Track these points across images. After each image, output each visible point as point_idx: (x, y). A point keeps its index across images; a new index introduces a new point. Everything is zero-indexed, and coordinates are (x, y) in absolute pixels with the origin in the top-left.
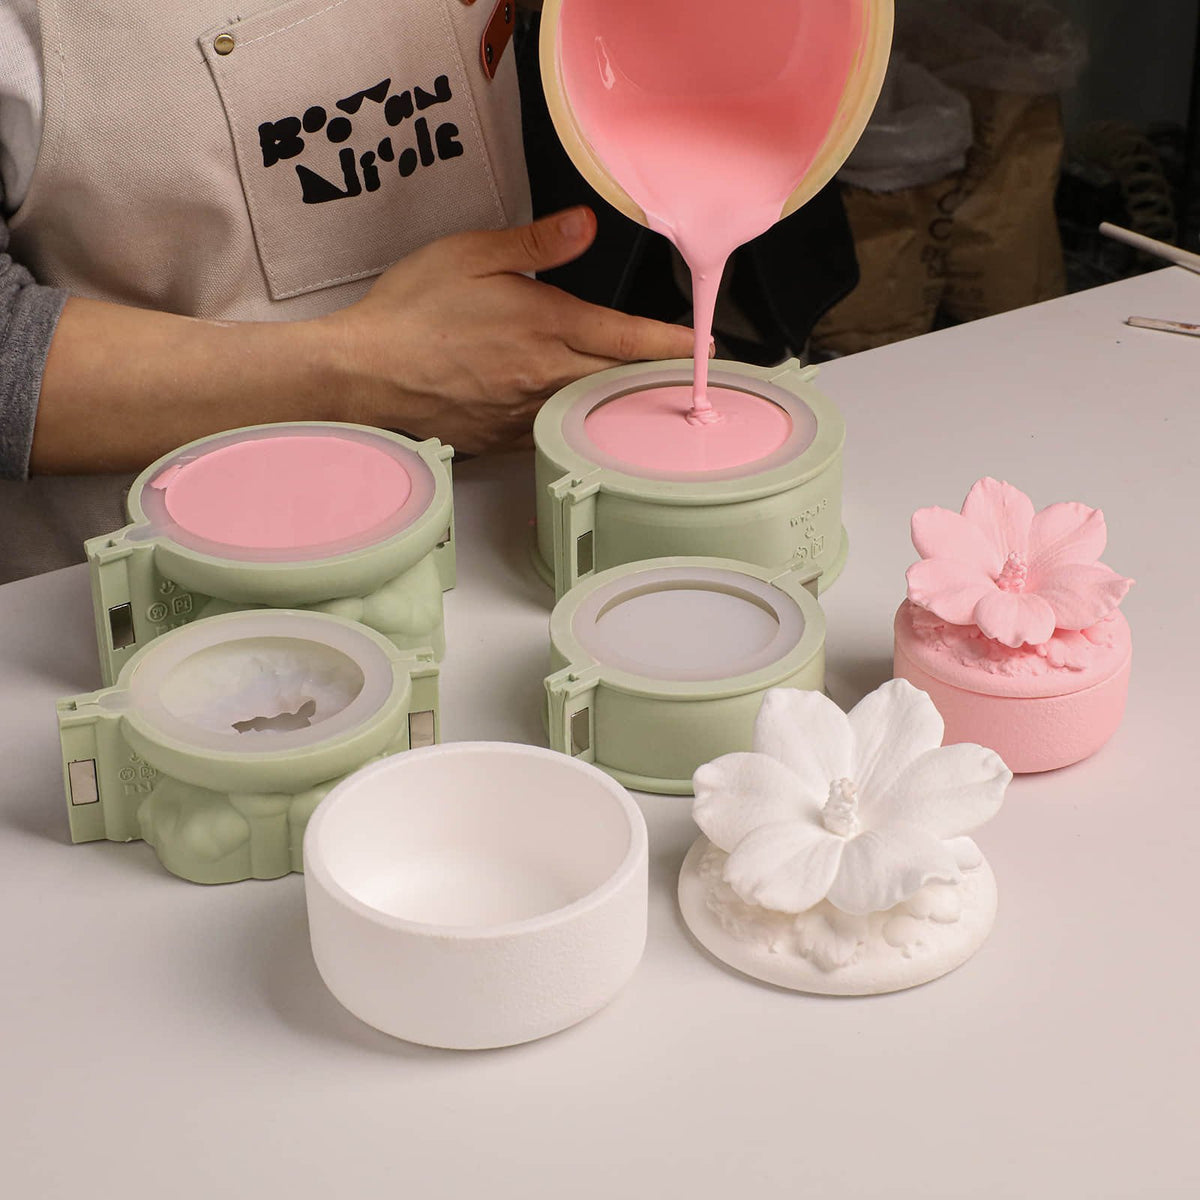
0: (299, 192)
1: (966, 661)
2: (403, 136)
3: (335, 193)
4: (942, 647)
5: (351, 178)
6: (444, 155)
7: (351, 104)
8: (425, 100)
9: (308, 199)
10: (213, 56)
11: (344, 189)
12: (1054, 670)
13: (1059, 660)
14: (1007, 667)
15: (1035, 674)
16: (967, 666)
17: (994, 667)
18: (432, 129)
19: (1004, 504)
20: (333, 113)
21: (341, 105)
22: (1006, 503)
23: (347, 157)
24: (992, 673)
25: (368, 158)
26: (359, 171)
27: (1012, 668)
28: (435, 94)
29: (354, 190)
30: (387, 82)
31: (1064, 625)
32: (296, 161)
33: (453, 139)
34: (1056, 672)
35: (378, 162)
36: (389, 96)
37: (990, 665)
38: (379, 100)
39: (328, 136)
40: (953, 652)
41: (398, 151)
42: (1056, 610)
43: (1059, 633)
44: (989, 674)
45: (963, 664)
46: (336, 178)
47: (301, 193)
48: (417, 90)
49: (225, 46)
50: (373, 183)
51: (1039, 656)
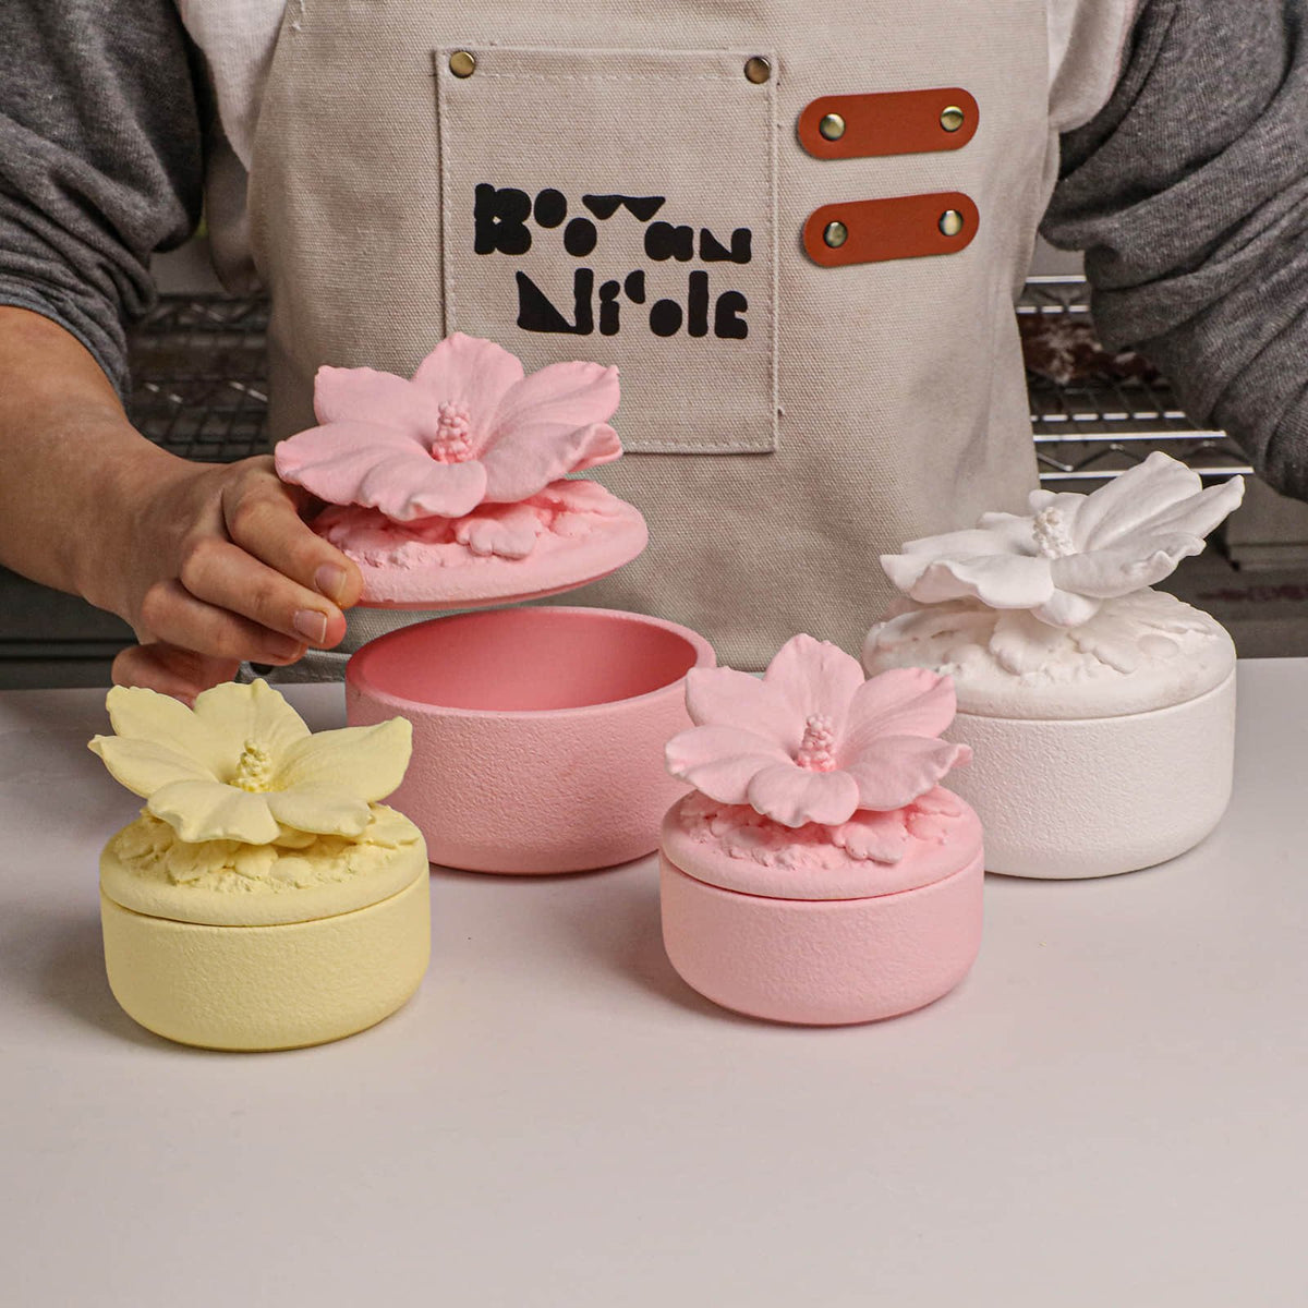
0: (515, 311)
1: (735, 851)
2: (669, 280)
3: (559, 325)
4: (709, 837)
5: (583, 309)
6: (722, 332)
7: (603, 206)
8: (712, 250)
9: (524, 322)
10: (444, 71)
11: (571, 321)
12: (853, 863)
13: (861, 852)
14: (786, 856)
15: (825, 867)
16: (736, 858)
17: (770, 857)
18: (715, 292)
19: (822, 667)
20: (576, 210)
21: (589, 201)
22: (825, 667)
23: (584, 279)
24: (766, 865)
25: (610, 289)
26: (596, 302)
27: (793, 858)
28: (729, 249)
29: (584, 327)
30: (660, 201)
31: (872, 803)
32: (518, 263)
33: (738, 315)
34: (856, 865)
35: (622, 298)
36: (656, 218)
37: (764, 855)
38: (643, 217)
39: (566, 242)
40: (721, 843)
41: (653, 295)
42: (860, 783)
43: (862, 816)
44: (761, 867)
45: (731, 856)
46: (564, 303)
47: (516, 314)
48: (705, 234)
49: (465, 67)
50: (611, 326)
51: (835, 845)
